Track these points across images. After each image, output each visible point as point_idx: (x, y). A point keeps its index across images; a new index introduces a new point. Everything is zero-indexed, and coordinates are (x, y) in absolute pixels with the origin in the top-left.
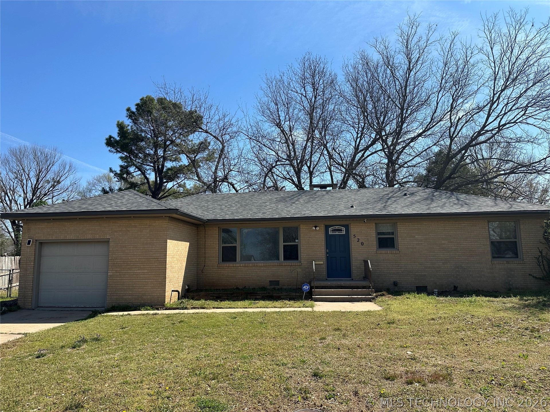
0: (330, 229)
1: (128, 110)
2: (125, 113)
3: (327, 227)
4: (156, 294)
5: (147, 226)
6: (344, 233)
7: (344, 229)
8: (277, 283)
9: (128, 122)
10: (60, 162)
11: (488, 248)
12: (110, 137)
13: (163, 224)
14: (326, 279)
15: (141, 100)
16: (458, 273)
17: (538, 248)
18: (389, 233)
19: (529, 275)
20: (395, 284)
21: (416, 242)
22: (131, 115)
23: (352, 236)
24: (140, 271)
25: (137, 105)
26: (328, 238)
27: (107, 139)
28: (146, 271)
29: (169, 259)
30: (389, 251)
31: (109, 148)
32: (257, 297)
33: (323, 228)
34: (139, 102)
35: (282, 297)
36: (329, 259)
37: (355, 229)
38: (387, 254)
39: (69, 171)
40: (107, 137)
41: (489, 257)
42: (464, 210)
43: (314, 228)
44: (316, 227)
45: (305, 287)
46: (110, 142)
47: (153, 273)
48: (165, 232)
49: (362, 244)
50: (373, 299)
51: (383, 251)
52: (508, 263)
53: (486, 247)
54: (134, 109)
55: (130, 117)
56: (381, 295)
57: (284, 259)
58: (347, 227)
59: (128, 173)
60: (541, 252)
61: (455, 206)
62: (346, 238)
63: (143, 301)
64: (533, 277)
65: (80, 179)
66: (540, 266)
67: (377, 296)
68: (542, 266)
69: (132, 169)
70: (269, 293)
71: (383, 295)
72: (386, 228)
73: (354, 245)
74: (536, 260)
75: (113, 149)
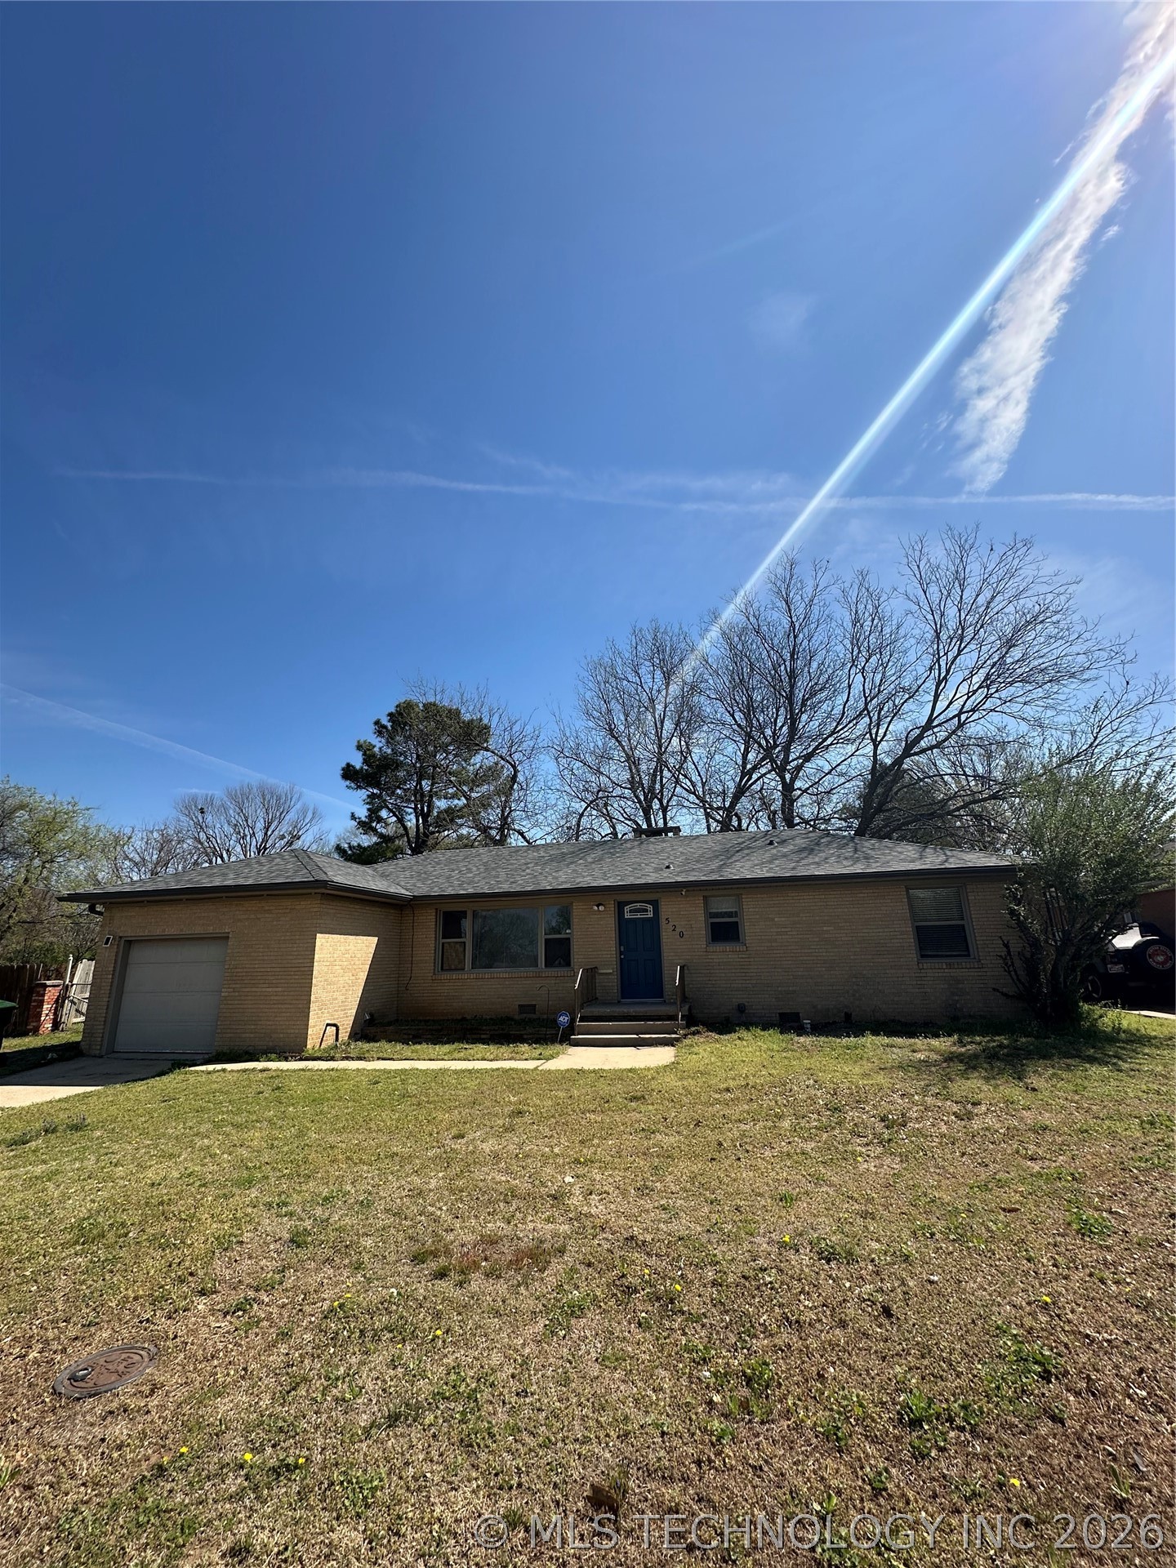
0: (627, 909)
1: (377, 723)
2: (373, 727)
3: (620, 906)
4: (292, 1031)
5: (288, 911)
6: (650, 915)
7: (650, 907)
8: (532, 1008)
9: (378, 744)
10: (298, 806)
11: (910, 940)
12: (348, 765)
13: (313, 906)
14: (619, 1002)
15: (397, 707)
16: (855, 987)
17: (1001, 937)
18: (730, 915)
19: (994, 989)
20: (741, 1009)
21: (775, 930)
22: (380, 728)
23: (664, 920)
24: (270, 990)
25: (390, 715)
26: (622, 923)
27: (343, 769)
28: (280, 989)
29: (317, 968)
30: (728, 947)
31: (348, 783)
32: (483, 1036)
33: (612, 907)
34: (393, 710)
35: (525, 1037)
36: (624, 965)
37: (670, 909)
38: (724, 952)
39: (311, 820)
40: (344, 765)
41: (912, 955)
42: (859, 868)
43: (596, 908)
44: (598, 906)
45: (561, 1019)
46: (349, 773)
47: (292, 993)
48: (315, 921)
49: (681, 935)
50: (677, 1040)
51: (719, 947)
52: (950, 966)
53: (906, 936)
54: (385, 721)
55: (379, 733)
56: (694, 1034)
57: (546, 966)
58: (655, 904)
59: (380, 820)
60: (1006, 946)
61: (845, 862)
62: (655, 922)
63: (271, 1044)
64: (1002, 993)
65: (328, 832)
66: (1009, 972)
67: (685, 1036)
68: (1013, 973)
69: (384, 813)
70: (503, 1029)
71: (698, 1032)
72: (724, 905)
73: (667, 936)
74: (1001, 961)
75: (353, 785)
